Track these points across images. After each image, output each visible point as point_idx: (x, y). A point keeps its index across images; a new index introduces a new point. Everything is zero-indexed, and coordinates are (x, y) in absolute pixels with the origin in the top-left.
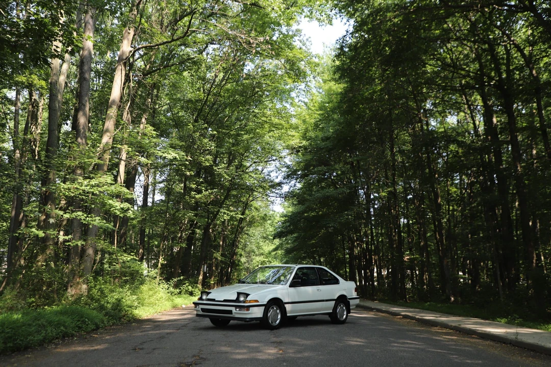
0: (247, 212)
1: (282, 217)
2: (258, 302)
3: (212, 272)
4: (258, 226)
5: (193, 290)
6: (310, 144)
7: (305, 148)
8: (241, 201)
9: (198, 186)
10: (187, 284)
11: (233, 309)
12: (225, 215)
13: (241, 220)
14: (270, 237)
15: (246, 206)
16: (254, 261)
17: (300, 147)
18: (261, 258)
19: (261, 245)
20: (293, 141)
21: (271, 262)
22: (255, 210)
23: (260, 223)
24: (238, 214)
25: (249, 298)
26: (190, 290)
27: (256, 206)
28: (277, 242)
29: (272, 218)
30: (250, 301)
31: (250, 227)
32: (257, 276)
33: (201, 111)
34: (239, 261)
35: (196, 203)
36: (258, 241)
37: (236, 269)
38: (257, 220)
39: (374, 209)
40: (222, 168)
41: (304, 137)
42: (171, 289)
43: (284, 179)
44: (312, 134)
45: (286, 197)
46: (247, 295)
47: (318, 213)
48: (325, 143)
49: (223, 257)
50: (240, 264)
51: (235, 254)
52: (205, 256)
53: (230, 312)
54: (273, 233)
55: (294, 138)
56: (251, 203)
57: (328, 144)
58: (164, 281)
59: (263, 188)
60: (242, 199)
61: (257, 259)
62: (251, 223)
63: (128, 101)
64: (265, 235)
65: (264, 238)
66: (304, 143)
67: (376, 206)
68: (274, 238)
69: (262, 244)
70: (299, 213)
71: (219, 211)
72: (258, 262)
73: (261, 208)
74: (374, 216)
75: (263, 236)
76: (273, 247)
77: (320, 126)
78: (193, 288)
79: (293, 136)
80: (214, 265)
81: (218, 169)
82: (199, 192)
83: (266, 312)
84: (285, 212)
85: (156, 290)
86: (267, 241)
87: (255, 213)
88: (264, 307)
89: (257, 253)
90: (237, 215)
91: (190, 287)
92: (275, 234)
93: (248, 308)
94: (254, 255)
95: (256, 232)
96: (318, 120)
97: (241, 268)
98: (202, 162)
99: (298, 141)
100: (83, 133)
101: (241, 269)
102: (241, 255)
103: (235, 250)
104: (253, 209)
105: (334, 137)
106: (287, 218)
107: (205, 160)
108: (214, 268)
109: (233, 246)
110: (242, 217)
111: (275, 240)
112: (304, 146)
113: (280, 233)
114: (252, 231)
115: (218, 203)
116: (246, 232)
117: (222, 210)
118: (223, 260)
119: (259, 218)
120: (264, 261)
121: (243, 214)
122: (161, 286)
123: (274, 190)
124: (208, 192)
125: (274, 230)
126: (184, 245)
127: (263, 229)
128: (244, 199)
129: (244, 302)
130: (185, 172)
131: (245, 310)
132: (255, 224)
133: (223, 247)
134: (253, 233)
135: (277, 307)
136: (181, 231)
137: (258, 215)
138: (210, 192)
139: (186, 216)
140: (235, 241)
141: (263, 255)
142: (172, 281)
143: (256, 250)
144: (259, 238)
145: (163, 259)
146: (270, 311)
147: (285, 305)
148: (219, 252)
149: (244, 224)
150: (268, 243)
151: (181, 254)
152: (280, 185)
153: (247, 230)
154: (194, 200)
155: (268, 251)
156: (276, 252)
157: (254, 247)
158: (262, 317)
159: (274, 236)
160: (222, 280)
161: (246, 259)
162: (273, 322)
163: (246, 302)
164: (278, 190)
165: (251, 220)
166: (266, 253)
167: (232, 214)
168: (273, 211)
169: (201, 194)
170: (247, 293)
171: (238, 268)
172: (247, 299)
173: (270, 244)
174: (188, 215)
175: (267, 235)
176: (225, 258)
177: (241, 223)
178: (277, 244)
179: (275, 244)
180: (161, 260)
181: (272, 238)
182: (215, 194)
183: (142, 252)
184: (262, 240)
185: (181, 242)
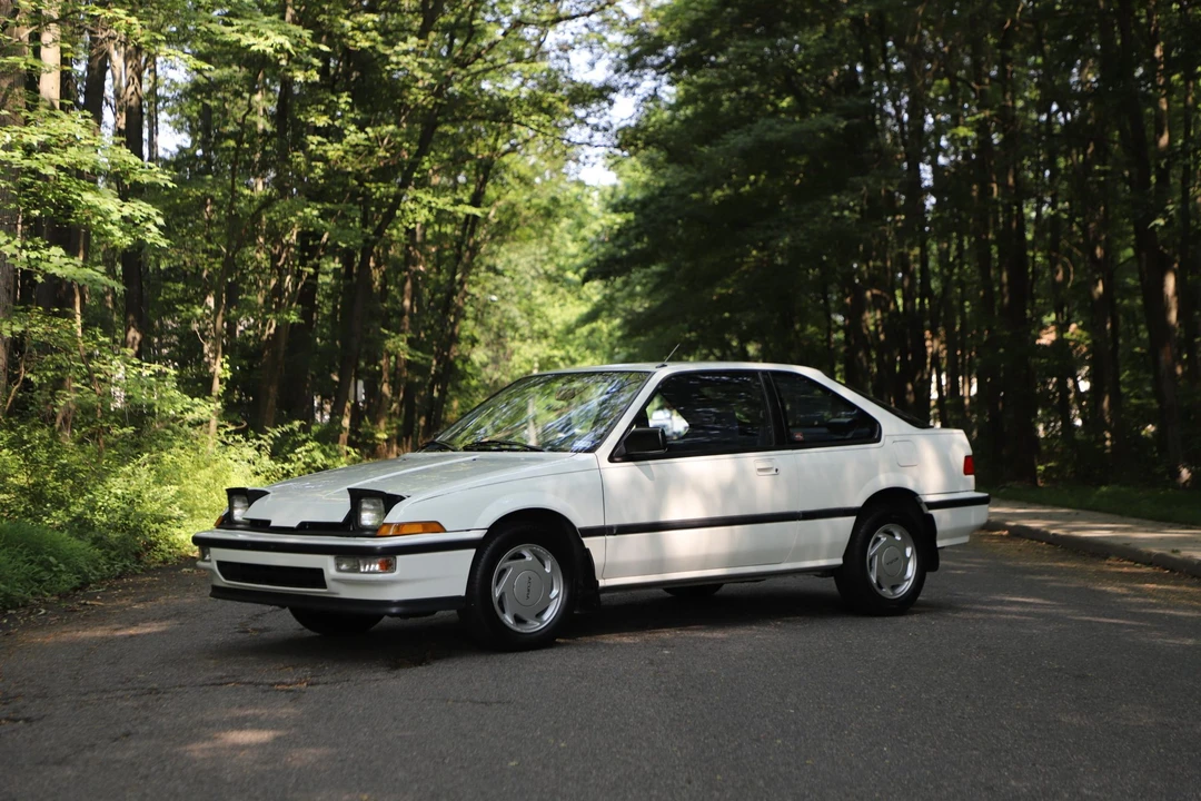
0: (491, 192)
1: (616, 209)
2: (443, 530)
3: (381, 400)
4: (529, 237)
5: (330, 462)
8: (470, 157)
9: (333, 118)
10: (311, 445)
11: (327, 564)
12: (418, 208)
13: (472, 222)
14: (570, 275)
15: (487, 170)
16: (515, 358)
18: (542, 349)
19: (539, 301)
21: (573, 362)
22: (515, 182)
23: (532, 227)
24: (458, 202)
25: (397, 515)
26: (319, 464)
27: (523, 169)
28: (595, 291)
29: (578, 211)
30: (400, 529)
31: (500, 243)
32: (523, 410)
34: (466, 360)
35: (328, 174)
36: (527, 289)
37: (458, 389)
38: (526, 219)
39: (937, 170)
40: (406, 53)
42: (266, 462)
43: (617, 71)
45: (629, 139)
46: (390, 501)
47: (736, 186)
49: (417, 349)
50: (469, 370)
51: (455, 339)
52: (356, 352)
53: (316, 577)
54: (579, 261)
56: (506, 159)
58: (238, 437)
59: (549, 111)
60: (473, 151)
61: (526, 355)
62: (503, 230)
64: (551, 268)
65: (549, 278)
67: (942, 160)
68: (586, 279)
69: (539, 297)
70: (665, 191)
71: (398, 198)
72: (529, 361)
73: (538, 173)
74: (931, 190)
75: (546, 273)
76: (585, 309)
78: (327, 456)
80: (385, 375)
81: (397, 53)
82: (331, 133)
83: (481, 576)
84: (621, 187)
85: (216, 466)
86: (561, 290)
87: (516, 195)
88: (471, 553)
89: (526, 332)
90: (460, 208)
91: (318, 455)
92: (586, 265)
93: (388, 556)
94: (513, 339)
95: (519, 258)
97: (474, 383)
98: (344, 35)
101: (476, 389)
102: (474, 341)
103: (454, 325)
104: (508, 177)
106: (631, 216)
107: (353, 29)
108: (386, 389)
109: (446, 311)
110: (477, 211)
111: (587, 285)
113: (606, 262)
114: (506, 255)
115: (404, 173)
116: (489, 261)
117: (411, 192)
118: (417, 359)
119: (533, 211)
120: (550, 357)
121: (476, 200)
122: (233, 452)
123: (581, 113)
124: (363, 136)
125: (585, 251)
126: (294, 318)
127: (545, 249)
128: (479, 149)
129: (374, 532)
130: (289, 70)
131: (377, 567)
132: (518, 232)
133: (411, 315)
134: (510, 261)
135: (540, 549)
136: (278, 268)
137: (529, 200)
138: (371, 135)
139: (293, 219)
140: (452, 290)
141: (546, 337)
142: (266, 437)
143: (521, 322)
144: (533, 278)
145: (227, 366)
146: (503, 572)
147: (584, 540)
148: (403, 332)
149: (481, 233)
150: (564, 297)
151: (283, 346)
152: (603, 93)
153: (492, 254)
154: (320, 164)
155: (565, 323)
156: (594, 325)
157: (515, 311)
158: (463, 594)
159: (583, 271)
160: (413, 426)
161: (490, 353)
162: (524, 617)
163: (384, 530)
164: (597, 114)
165: (504, 218)
166: (559, 332)
167: (442, 202)
168: (580, 183)
169: (340, 142)
170: (389, 491)
171: (464, 382)
172: (388, 520)
173: (570, 298)
174: (300, 214)
175: (559, 268)
176: (422, 352)
177: (472, 232)
178: (596, 298)
179: (589, 299)
180: (220, 369)
181: (577, 278)
182: (389, 142)
183: (138, 336)
184: (540, 286)
185: (279, 305)
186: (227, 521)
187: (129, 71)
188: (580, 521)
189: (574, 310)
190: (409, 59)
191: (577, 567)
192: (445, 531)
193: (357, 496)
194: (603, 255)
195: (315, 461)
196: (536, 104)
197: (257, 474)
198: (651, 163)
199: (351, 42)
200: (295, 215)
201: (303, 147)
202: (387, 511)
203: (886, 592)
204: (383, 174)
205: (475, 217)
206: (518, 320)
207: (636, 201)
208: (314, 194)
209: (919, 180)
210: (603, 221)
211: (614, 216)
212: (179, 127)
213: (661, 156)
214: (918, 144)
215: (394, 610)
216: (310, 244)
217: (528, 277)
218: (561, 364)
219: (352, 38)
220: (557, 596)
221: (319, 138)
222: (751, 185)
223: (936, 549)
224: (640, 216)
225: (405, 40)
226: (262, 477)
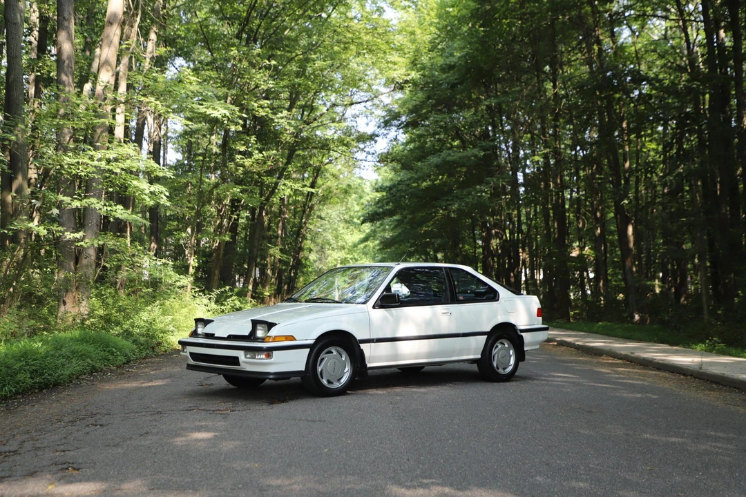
0: (319, 181)
1: (377, 191)
3: (267, 277)
4: (337, 203)
5: (242, 306)
6: (424, 76)
7: (415, 83)
8: (311, 165)
9: (247, 147)
10: (234, 298)
11: (241, 354)
12: (286, 189)
13: (311, 195)
14: (355, 220)
15: (318, 171)
16: (330, 258)
17: (406, 82)
18: (342, 254)
19: (341, 232)
20: (396, 72)
21: (356, 260)
22: (331, 177)
23: (338, 198)
24: (304, 186)
25: (274, 332)
26: (237, 306)
27: (334, 171)
28: (367, 228)
29: (360, 191)
30: (275, 339)
31: (324, 205)
32: (334, 283)
33: (247, 22)
34: (307, 259)
35: (245, 173)
36: (336, 226)
37: (303, 272)
38: (335, 194)
39: (525, 175)
40: (282, 118)
41: (414, 64)
42: (213, 305)
43: (379, 127)
44: (425, 59)
45: (384, 159)
46: (270, 325)
47: (433, 181)
48: (447, 75)
49: (284, 254)
50: (308, 263)
51: (301, 249)
52: (255, 254)
53: (235, 361)
54: (360, 214)
55: (396, 67)
56: (326, 167)
57: (452, 76)
58: (200, 294)
59: (347, 145)
60: (312, 162)
61: (334, 257)
62: (325, 199)
63: (137, 15)
64: (347, 217)
65: (346, 221)
66: (414, 75)
67: (527, 171)
68: (363, 223)
70: (400, 182)
71: (277, 184)
72: (336, 260)
73: (342, 173)
74: (523, 185)
75: (344, 219)
76: (362, 236)
77: (439, 47)
78: (241, 303)
79: (395, 63)
80: (269, 266)
81: (278, 118)
82: (248, 154)
83: (313, 361)
84: (380, 180)
85: (190, 307)
86: (351, 227)
87: (331, 183)
88: (309, 350)
89: (335, 246)
90: (305, 189)
91: (237, 303)
92: (363, 216)
93: (269, 352)
94: (329, 249)
95: (332, 211)
96: (436, 36)
97: (310, 269)
98: (253, 110)
99: (403, 71)
100: (68, 65)
101: (311, 272)
102: (310, 250)
103: (301, 242)
104: (328, 175)
105: (460, 65)
106: (384, 194)
107: (258, 107)
108: (269, 272)
109: (298, 236)
110: (313, 190)
112: (413, 79)
113: (372, 214)
114: (326, 211)
115: (280, 172)
116: (318, 213)
117: (283, 181)
118: (284, 258)
119: (339, 191)
120: (346, 258)
121: (312, 186)
122: (198, 300)
123: (362, 146)
124: (261, 155)
125: (363, 209)
126: (227, 239)
127: (344, 208)
128: (314, 162)
129: (263, 340)
130: (228, 125)
131: (264, 356)
132: (332, 200)
133: (282, 238)
134: (328, 213)
135: (341, 350)
136: (221, 216)
137: (337, 186)
138: (265, 155)
139: (228, 193)
140: (301, 227)
141: (344, 249)
142: (213, 294)
143: (332, 242)
144: (338, 221)
145: (196, 260)
146: (323, 359)
147: (361, 345)
148: (277, 246)
149: (315, 200)
150: (352, 231)
151: (222, 252)
152: (372, 137)
153: (320, 210)
154: (241, 168)
155: (353, 242)
156: (366, 243)
157: (329, 236)
158: (304, 370)
159: (362, 218)
160: (281, 289)
161: (318, 256)
162: (332, 381)
163: (267, 340)
164: (370, 147)
165: (325, 194)
166: (350, 246)
167: (297, 186)
168: (361, 178)
169: (251, 158)
170: (270, 321)
171: (305, 269)
172: (269, 334)
173: (355, 231)
174: (231, 191)
175: (351, 217)
176: (287, 255)
177: (311, 200)
178: (368, 231)
179: (364, 231)
180: (193, 262)
181: (359, 222)
182: (273, 158)
183: (156, 246)
184: (342, 225)
185: (221, 233)
186: (194, 334)
187: (155, 125)
188: (359, 337)
189: (357, 236)
190: (284, 122)
191: (357, 357)
192: (296, 340)
193: (255, 323)
194: (371, 211)
195: (235, 305)
196: (342, 142)
197: (209, 311)
198: (394, 169)
199: (257, 113)
200: (229, 191)
201: (233, 160)
202: (269, 330)
203: (501, 371)
204: (270, 173)
205: (312, 193)
206: (331, 241)
207: (387, 187)
208: (239, 182)
209: (517, 180)
210: (371, 196)
211: (376, 194)
212: (177, 150)
213: (399, 167)
214: (516, 163)
215: (271, 377)
216: (235, 205)
217: (336, 221)
218: (351, 261)
219: (257, 111)
220: (348, 371)
221: (241, 156)
222: (440, 180)
223: (524, 351)
224: (388, 194)
225: (281, 112)
226: (211, 313)
